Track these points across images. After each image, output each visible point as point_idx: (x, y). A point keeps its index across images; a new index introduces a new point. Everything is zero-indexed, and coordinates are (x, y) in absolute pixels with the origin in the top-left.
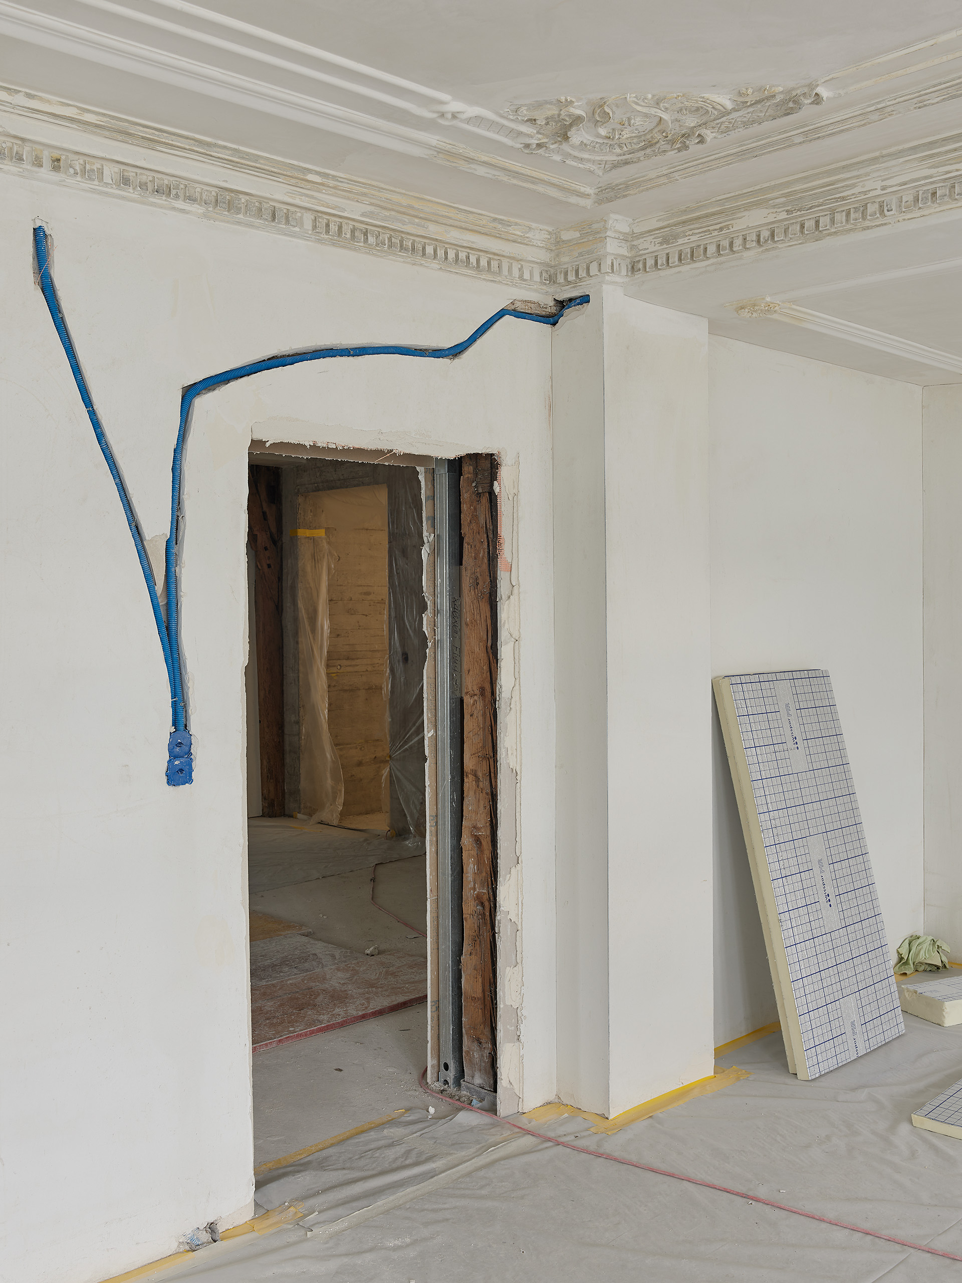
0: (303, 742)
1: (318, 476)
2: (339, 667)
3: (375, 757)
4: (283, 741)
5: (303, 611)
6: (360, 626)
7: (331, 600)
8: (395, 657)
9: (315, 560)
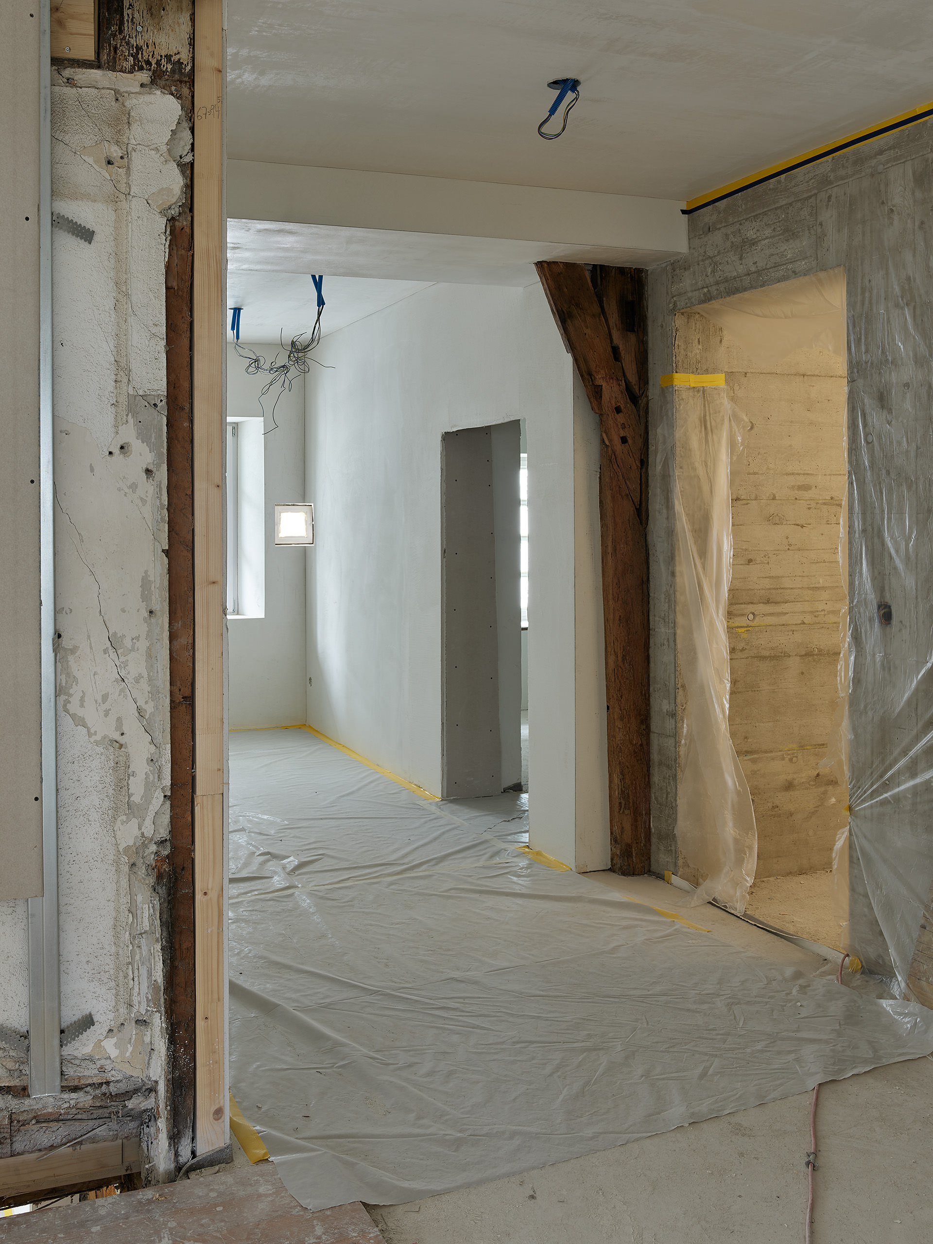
0: (682, 751)
1: (709, 274)
2: (751, 617)
3: (818, 775)
4: (648, 744)
5: (684, 519)
6: (790, 545)
7: (736, 499)
8: (862, 610)
9: (706, 428)
